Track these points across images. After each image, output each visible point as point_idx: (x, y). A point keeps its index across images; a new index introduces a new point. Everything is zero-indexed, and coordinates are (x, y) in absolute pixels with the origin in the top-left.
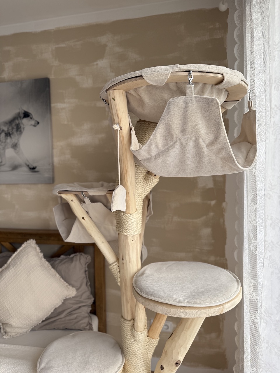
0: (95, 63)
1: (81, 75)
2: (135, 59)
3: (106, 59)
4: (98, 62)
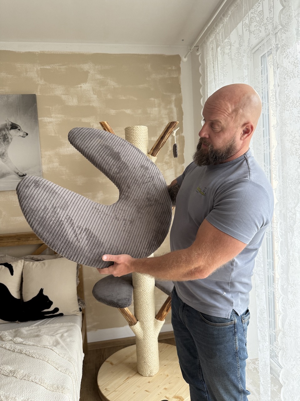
0: (79, 86)
1: (67, 95)
2: (114, 86)
3: (89, 83)
4: (82, 85)
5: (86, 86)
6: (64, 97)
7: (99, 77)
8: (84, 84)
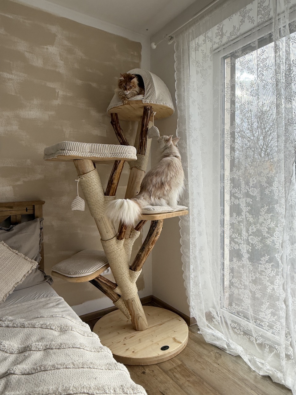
0: (45, 47)
1: (31, 53)
2: (81, 56)
3: (55, 46)
4: (48, 47)
5: (52, 50)
6: (27, 54)
7: (66, 43)
8: (50, 47)
